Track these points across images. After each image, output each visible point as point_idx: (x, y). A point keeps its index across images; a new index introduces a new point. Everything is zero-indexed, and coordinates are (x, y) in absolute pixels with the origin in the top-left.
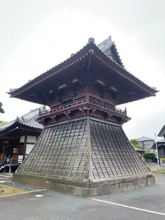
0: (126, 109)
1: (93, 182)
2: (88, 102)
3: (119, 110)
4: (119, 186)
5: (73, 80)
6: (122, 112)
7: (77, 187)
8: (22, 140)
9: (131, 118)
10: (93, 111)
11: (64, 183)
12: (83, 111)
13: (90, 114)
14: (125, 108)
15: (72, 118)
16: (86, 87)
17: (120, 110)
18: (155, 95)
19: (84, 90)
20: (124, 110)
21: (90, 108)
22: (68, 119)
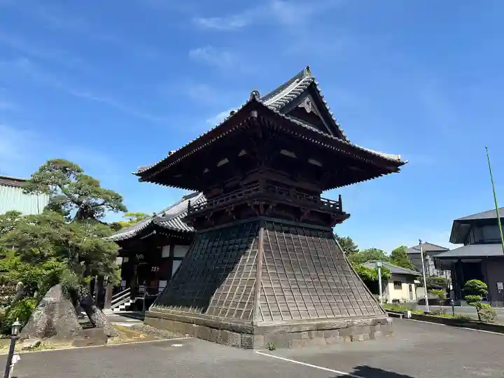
0: (340, 199)
1: (259, 325)
2: (261, 191)
3: (326, 201)
4: (310, 335)
5: (240, 152)
6: (332, 204)
7: (235, 333)
8: (166, 253)
9: (349, 215)
10: (271, 207)
11: (217, 329)
12: (252, 207)
13: (265, 212)
14: (340, 196)
15: (239, 218)
16: (261, 164)
17: (328, 200)
18: (399, 169)
19: (256, 169)
20: (338, 200)
21: (264, 203)
22: (232, 220)
